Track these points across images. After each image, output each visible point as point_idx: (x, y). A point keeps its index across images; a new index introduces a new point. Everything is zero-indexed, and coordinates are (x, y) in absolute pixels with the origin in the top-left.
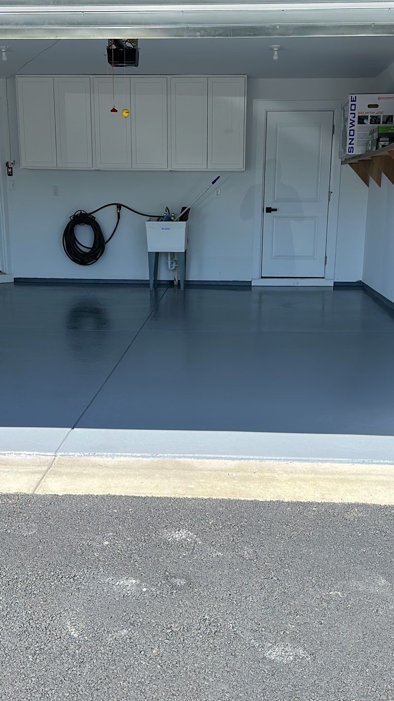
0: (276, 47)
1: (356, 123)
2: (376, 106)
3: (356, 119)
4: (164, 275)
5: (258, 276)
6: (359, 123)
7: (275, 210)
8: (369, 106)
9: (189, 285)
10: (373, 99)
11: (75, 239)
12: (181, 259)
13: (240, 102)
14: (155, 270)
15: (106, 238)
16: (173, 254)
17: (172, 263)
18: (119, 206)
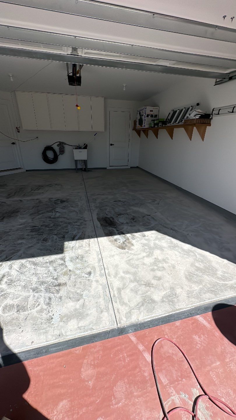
1: (146, 117)
2: (152, 111)
3: (146, 115)
5: (109, 166)
6: (147, 117)
8: (151, 111)
9: (88, 169)
10: (151, 108)
11: (47, 156)
12: (85, 162)
14: (76, 166)
15: (58, 155)
17: (82, 163)
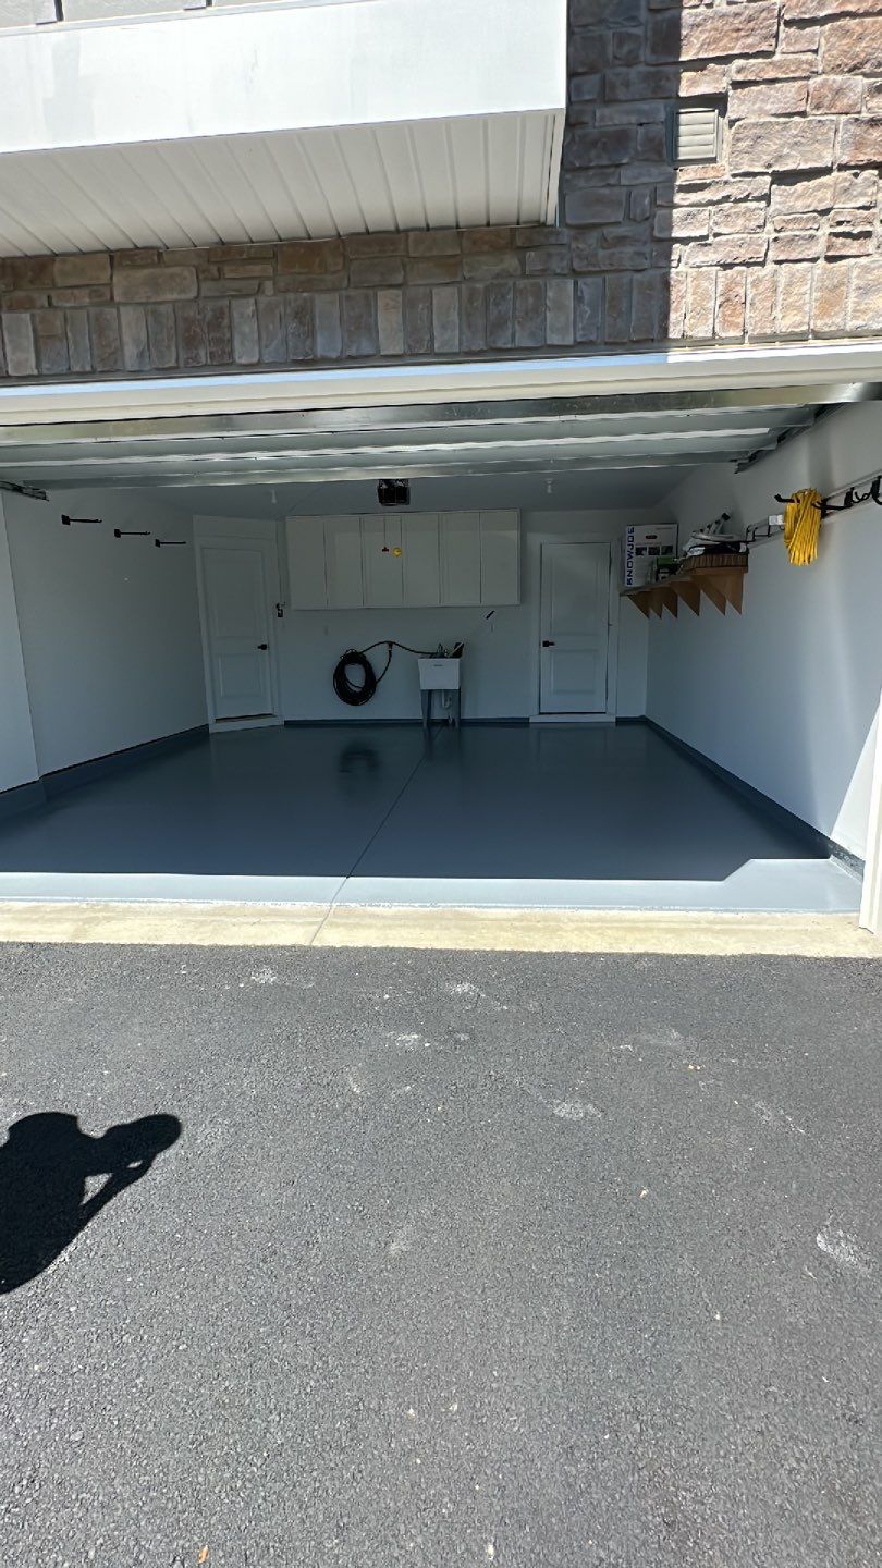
0: (549, 480)
2: (654, 537)
3: (634, 551)
4: (438, 714)
5: (536, 712)
6: (637, 555)
7: (552, 644)
8: (647, 537)
9: (464, 723)
10: (650, 530)
11: (346, 680)
12: (456, 697)
13: (514, 535)
14: (428, 710)
15: (377, 678)
16: (445, 690)
17: (446, 701)
18: (391, 644)
